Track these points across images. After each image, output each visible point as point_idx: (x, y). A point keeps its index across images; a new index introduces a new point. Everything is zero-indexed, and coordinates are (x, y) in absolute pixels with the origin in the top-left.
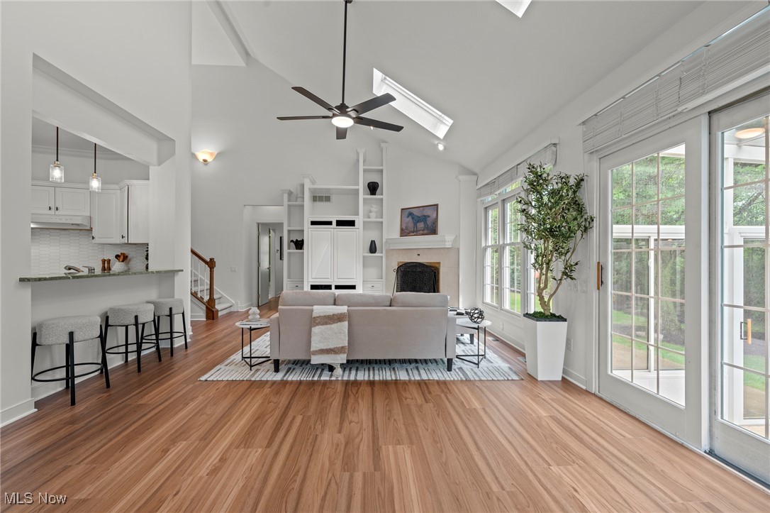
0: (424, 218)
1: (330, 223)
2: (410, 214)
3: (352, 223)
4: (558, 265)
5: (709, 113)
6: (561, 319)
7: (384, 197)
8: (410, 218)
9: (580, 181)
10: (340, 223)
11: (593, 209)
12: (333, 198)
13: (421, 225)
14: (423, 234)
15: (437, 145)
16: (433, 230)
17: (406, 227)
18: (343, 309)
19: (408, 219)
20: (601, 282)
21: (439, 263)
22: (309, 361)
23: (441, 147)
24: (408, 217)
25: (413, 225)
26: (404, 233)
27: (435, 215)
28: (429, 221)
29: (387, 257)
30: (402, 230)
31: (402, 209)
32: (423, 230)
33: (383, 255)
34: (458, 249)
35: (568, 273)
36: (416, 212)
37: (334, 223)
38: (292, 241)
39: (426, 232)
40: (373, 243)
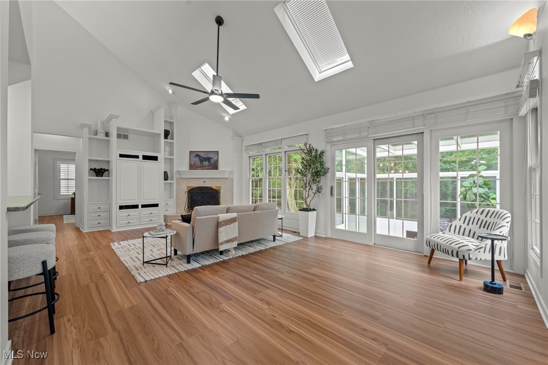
0: (209, 159)
1: (137, 157)
2: (197, 155)
3: (155, 158)
4: (314, 187)
5: (374, 140)
6: (314, 210)
7: (175, 141)
8: (197, 158)
9: (322, 153)
10: (146, 158)
11: (328, 165)
12: (130, 136)
13: (206, 163)
14: (208, 169)
15: (224, 117)
16: (215, 166)
17: (194, 164)
18: (234, 215)
19: (196, 158)
20: (332, 194)
21: (220, 187)
22: (218, 249)
23: (227, 118)
24: (195, 157)
25: (199, 162)
26: (192, 167)
27: (216, 158)
28: (212, 161)
29: (177, 183)
30: (191, 165)
31: (191, 152)
32: (208, 167)
33: (174, 182)
34: (232, 179)
35: (319, 190)
36: (202, 155)
37: (141, 157)
38: (91, 169)
39: (209, 168)
40: (165, 173)
